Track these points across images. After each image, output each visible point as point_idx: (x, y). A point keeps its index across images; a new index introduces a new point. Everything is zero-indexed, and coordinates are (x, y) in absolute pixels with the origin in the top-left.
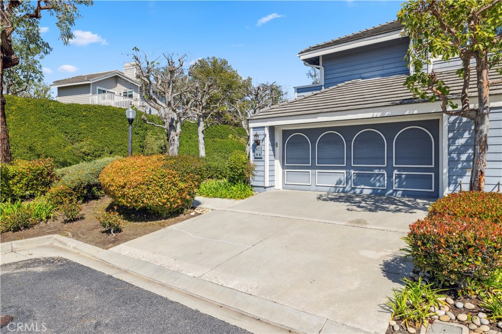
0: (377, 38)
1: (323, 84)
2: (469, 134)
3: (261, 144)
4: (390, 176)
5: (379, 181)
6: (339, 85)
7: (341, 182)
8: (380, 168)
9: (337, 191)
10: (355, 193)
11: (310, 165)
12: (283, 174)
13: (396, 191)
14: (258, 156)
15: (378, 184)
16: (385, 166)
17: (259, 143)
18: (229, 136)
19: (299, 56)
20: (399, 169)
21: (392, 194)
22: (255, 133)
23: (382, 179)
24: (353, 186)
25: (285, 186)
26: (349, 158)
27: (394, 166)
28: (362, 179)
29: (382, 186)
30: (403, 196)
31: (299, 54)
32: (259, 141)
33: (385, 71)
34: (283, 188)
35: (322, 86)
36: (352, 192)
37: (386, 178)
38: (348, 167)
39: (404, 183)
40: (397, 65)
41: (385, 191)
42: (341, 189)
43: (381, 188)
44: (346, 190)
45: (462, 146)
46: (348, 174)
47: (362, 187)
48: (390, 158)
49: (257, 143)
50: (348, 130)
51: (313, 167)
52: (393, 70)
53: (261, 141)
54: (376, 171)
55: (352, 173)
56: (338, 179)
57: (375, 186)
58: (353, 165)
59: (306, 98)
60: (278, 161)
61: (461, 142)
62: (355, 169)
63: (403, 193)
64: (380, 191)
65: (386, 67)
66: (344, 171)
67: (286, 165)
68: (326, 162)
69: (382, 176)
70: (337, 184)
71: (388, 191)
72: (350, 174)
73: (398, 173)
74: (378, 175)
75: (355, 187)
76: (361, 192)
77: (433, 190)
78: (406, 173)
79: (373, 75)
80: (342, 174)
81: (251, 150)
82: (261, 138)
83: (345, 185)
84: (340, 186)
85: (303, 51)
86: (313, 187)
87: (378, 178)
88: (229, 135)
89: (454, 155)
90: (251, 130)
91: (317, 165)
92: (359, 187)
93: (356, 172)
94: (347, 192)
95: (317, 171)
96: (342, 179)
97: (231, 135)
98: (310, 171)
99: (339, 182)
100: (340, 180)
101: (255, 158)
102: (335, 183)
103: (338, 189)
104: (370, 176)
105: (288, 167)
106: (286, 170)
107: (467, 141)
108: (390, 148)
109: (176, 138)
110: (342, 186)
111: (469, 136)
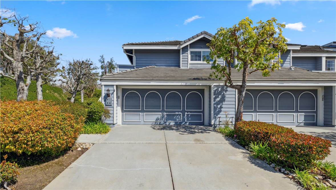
0: (166, 47)
1: (135, 65)
2: (221, 96)
3: (111, 96)
4: (184, 115)
5: (178, 118)
6: (147, 67)
7: (159, 119)
8: (178, 111)
9: (156, 124)
10: (166, 125)
11: (141, 110)
12: (123, 115)
13: (186, 123)
14: (109, 104)
15: (178, 120)
16: (182, 110)
17: (110, 95)
18: (47, 92)
19: (122, 46)
20: (188, 112)
21: (184, 124)
22: (107, 88)
23: (179, 117)
24: (165, 121)
25: (124, 122)
26: (163, 106)
27: (186, 110)
28: (170, 117)
29: (180, 121)
30: (189, 124)
31: (123, 45)
32: (110, 94)
33: (167, 64)
34: (122, 124)
35: (134, 66)
36: (164, 124)
37: (182, 117)
38: (163, 111)
39: (190, 119)
40: (172, 62)
41: (181, 123)
42: (159, 123)
43: (179, 121)
44: (161, 123)
45: (218, 101)
46: (162, 115)
47: (170, 121)
48: (184, 106)
49: (108, 95)
50: (163, 91)
51: (143, 111)
52: (171, 64)
53: (111, 94)
54: (177, 113)
55: (165, 114)
56: (157, 118)
57: (176, 120)
58: (165, 110)
59: (127, 72)
60: (120, 107)
61: (218, 99)
62: (166, 112)
63: (189, 123)
64: (179, 123)
65: (167, 62)
66: (161, 113)
67: (124, 110)
68: (150, 108)
69: (180, 116)
70: (156, 120)
71: (182, 123)
72: (163, 115)
73: (187, 114)
74: (178, 115)
75: (166, 121)
76: (169, 124)
77: (202, 121)
78: (191, 114)
79: (161, 65)
80: (159, 115)
81: (103, 100)
82: (111, 92)
83: (161, 120)
84: (158, 121)
85: (125, 44)
86: (143, 122)
87: (178, 117)
88: (46, 90)
89: (215, 105)
90: (103, 86)
91: (145, 110)
92: (168, 121)
93: (167, 113)
94: (162, 125)
95: (145, 113)
96: (159, 117)
97: (48, 91)
98: (140, 113)
99: (157, 119)
100: (158, 118)
101: (106, 105)
102: (155, 119)
103: (157, 123)
104: (174, 115)
105: (126, 111)
106: (124, 113)
107: (220, 99)
108: (184, 101)
109: (26, 88)
110: (159, 121)
111: (221, 97)
